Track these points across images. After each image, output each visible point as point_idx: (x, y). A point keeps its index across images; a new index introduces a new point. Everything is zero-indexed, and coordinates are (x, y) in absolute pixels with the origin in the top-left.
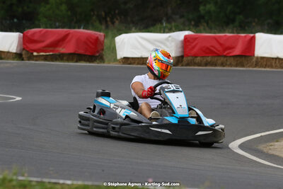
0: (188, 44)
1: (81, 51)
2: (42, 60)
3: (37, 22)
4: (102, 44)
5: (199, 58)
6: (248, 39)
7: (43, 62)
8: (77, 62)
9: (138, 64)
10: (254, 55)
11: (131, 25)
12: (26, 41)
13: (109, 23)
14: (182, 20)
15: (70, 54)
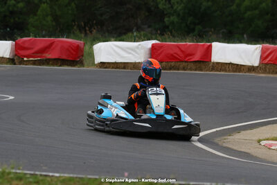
0: (155, 51)
1: (64, 57)
2: (31, 64)
3: (26, 31)
4: (82, 51)
5: (164, 63)
6: (206, 47)
7: (32, 66)
8: (60, 66)
9: (113, 68)
10: (211, 61)
11: (107, 34)
12: (18, 48)
13: (88, 32)
14: (150, 29)
15: (55, 59)
